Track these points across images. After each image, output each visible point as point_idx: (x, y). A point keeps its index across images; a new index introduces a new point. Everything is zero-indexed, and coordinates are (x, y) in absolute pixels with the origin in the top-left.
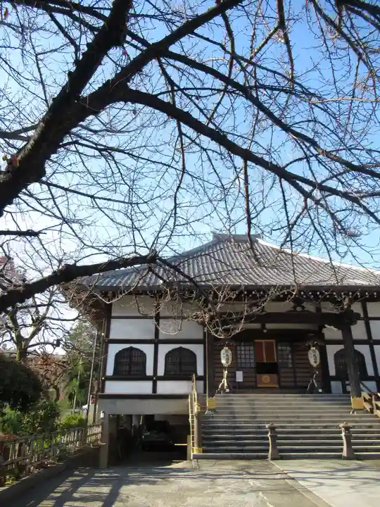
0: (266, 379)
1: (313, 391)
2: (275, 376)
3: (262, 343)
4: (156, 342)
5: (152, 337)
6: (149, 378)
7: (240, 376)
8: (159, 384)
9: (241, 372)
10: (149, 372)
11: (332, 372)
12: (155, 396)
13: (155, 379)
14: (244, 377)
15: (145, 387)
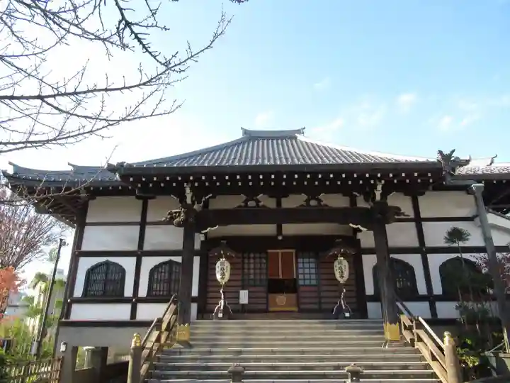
0: (281, 300)
1: (339, 315)
2: (293, 296)
3: (278, 253)
4: (139, 254)
5: (134, 247)
6: (127, 301)
7: (244, 297)
8: (141, 307)
9: (246, 292)
10: (128, 292)
11: (370, 290)
12: (133, 323)
13: (135, 301)
14: (250, 298)
15: (120, 312)
